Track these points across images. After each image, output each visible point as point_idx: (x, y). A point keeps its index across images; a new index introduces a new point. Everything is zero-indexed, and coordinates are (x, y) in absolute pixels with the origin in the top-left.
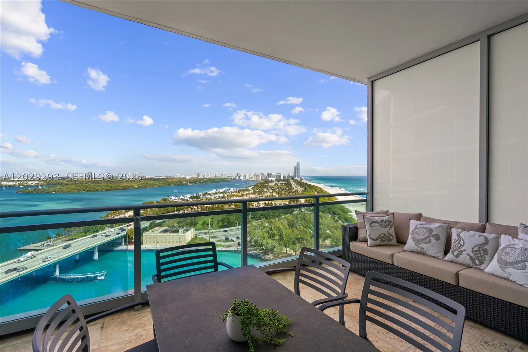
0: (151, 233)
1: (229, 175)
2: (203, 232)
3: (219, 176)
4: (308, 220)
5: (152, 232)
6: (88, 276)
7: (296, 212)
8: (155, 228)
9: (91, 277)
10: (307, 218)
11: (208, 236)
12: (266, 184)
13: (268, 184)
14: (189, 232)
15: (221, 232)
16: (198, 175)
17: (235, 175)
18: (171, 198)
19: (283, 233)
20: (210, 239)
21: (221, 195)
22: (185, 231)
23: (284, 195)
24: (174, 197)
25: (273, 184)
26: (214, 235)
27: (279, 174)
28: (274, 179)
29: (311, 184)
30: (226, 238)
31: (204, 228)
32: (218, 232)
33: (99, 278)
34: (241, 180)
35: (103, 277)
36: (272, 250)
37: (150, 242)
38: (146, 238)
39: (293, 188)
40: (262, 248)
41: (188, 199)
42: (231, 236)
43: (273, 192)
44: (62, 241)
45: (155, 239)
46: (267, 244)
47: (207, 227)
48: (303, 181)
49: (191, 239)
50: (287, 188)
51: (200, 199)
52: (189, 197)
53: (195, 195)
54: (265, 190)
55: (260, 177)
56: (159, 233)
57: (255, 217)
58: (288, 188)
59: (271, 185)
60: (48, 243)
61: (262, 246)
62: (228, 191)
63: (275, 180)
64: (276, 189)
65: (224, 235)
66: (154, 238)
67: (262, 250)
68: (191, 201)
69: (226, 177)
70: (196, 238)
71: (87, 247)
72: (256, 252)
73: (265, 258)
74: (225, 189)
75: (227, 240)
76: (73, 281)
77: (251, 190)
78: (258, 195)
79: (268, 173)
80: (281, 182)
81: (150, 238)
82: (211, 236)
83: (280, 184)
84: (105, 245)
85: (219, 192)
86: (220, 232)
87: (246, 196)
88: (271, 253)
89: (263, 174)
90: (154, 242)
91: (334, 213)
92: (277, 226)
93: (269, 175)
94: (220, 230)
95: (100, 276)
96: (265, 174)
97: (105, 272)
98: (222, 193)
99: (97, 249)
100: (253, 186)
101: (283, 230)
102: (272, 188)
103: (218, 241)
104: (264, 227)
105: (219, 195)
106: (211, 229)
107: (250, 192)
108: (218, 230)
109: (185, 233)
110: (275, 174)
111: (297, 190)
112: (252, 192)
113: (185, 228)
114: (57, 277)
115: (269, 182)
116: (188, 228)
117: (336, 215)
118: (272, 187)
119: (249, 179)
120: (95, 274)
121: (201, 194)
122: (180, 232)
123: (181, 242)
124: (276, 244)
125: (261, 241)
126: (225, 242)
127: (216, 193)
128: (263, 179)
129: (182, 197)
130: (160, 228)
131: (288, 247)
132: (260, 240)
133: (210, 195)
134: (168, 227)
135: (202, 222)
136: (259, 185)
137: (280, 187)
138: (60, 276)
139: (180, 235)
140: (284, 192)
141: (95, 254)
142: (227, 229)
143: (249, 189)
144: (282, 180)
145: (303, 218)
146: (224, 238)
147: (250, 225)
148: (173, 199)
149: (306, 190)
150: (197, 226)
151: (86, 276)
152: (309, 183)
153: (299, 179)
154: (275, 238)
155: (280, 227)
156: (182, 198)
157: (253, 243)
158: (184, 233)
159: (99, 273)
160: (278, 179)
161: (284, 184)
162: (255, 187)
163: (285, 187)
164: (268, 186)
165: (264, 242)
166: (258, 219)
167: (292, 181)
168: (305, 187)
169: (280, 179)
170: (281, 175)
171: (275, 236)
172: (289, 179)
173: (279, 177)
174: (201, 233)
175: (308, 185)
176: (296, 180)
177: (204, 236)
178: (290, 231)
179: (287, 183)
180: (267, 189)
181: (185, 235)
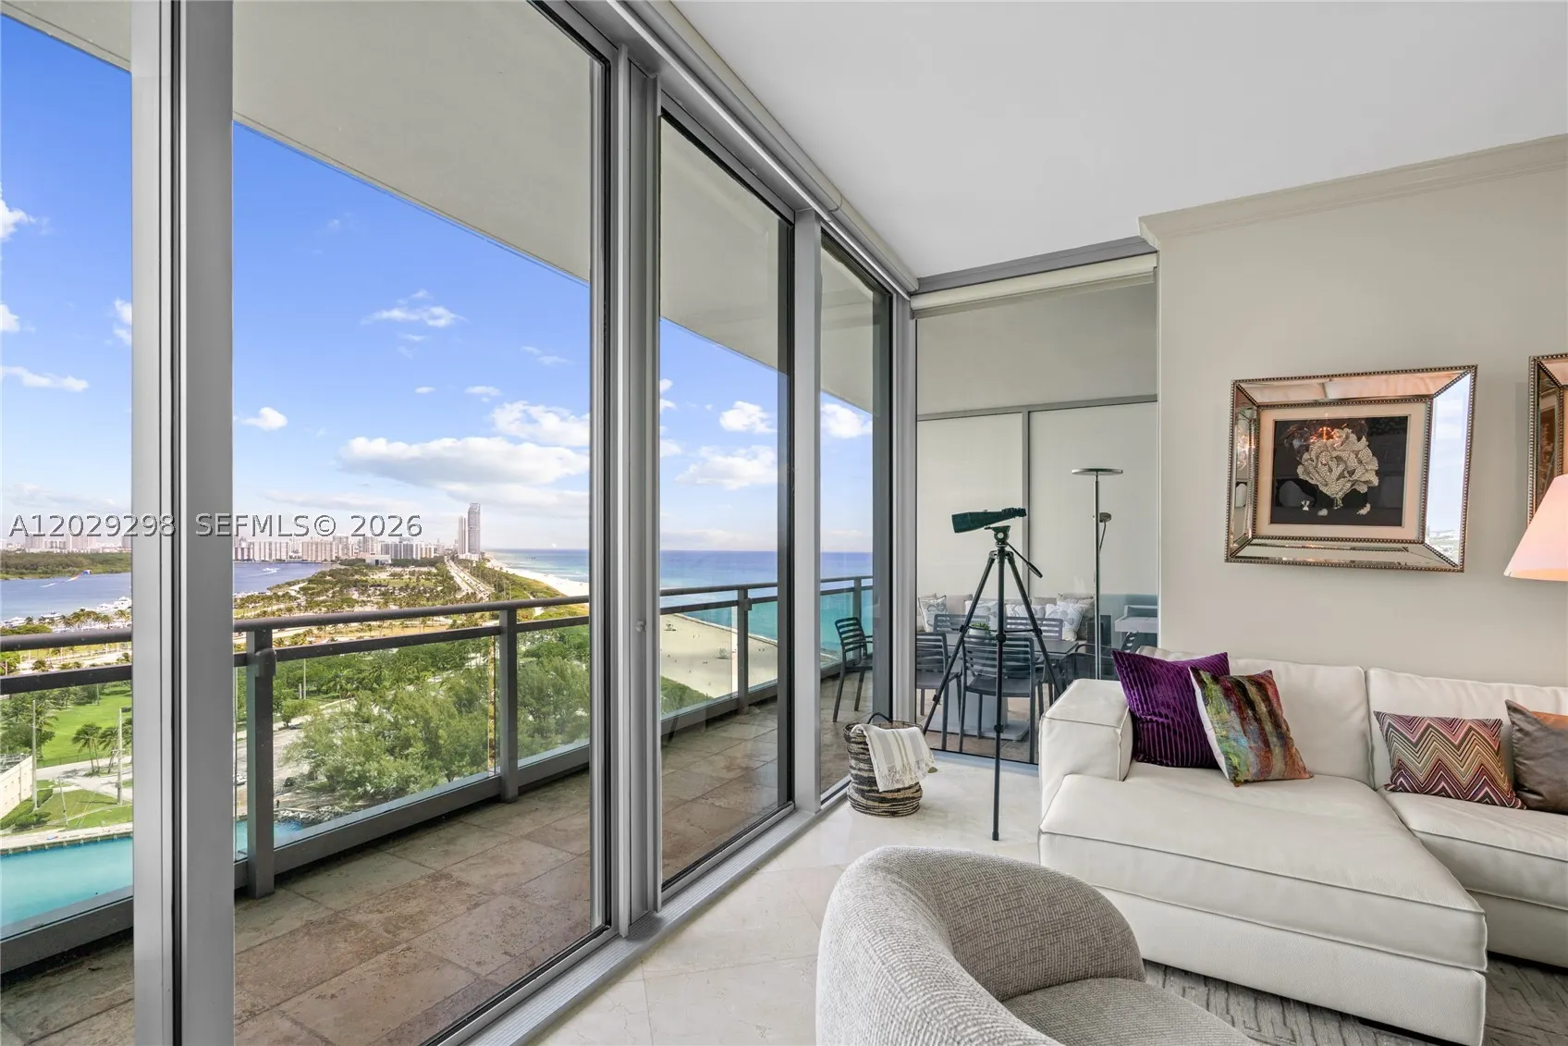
2: (82, 770)
7: (473, 663)
11: (115, 779)
12: (356, 577)
13: (366, 575)
19: (441, 731)
20: (124, 790)
25: (384, 575)
28: (387, 558)
29: (517, 572)
31: (87, 751)
34: (248, 560)
39: (459, 589)
43: (386, 603)
46: (381, 774)
47: (102, 747)
48: (488, 565)
49: (17, 803)
50: (436, 586)
54: (355, 595)
55: (331, 550)
57: (324, 688)
58: (439, 589)
59: (376, 577)
63: (390, 562)
64: (397, 592)
67: (360, 797)
70: (46, 796)
77: (296, 599)
80: (412, 568)
83: (412, 573)
92: (418, 711)
93: (366, 545)
96: (351, 540)
100: (303, 581)
101: (440, 720)
102: (383, 589)
104: (367, 721)
106: (125, 753)
107: (294, 604)
110: (389, 542)
111: (474, 594)
115: (369, 567)
118: (379, 586)
119: (284, 558)
121: (52, 619)
124: (412, 769)
125: (358, 768)
128: (344, 558)
131: (458, 772)
132: (355, 764)
135: (79, 727)
136: (328, 578)
137: (411, 585)
140: (428, 600)
144: (417, 561)
149: (504, 593)
150: (47, 750)
152: (511, 571)
153: (475, 558)
154: (411, 750)
155: (427, 712)
157: (324, 780)
160: (403, 560)
161: (425, 573)
162: (311, 586)
163: (430, 584)
164: (366, 581)
165: (369, 771)
166: (338, 697)
167: (452, 563)
168: (499, 585)
169: (409, 558)
170: (412, 545)
171: (411, 745)
172: (442, 557)
173: (406, 553)
174: (75, 772)
175: (507, 576)
176: (469, 561)
177: (94, 784)
178: (462, 723)
179: (434, 571)
180: (364, 592)
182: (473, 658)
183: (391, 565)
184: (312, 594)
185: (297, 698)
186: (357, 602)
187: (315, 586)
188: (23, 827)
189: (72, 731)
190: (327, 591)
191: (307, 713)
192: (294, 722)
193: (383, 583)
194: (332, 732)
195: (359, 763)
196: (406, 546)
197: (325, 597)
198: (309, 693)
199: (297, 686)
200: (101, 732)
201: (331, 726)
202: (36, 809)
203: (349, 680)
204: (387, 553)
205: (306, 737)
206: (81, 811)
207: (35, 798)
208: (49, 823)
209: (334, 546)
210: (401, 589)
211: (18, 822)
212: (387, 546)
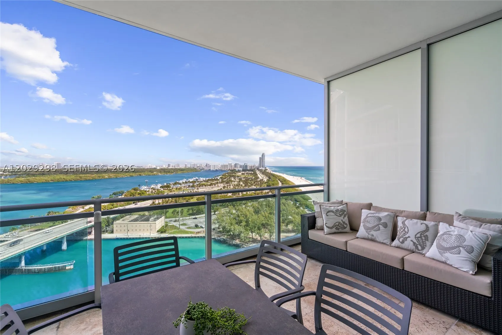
0: (122, 222)
1: (198, 166)
2: (173, 220)
3: (189, 166)
4: (272, 207)
5: (123, 220)
6: (56, 266)
8: (126, 217)
9: (59, 267)
10: (271, 205)
11: (178, 223)
12: (234, 174)
13: (236, 174)
14: (159, 220)
15: (191, 219)
16: (169, 165)
17: (204, 166)
18: (142, 188)
19: (249, 219)
20: (181, 226)
21: (191, 184)
22: (156, 219)
23: (250, 184)
24: (145, 187)
25: (240, 174)
26: (184, 223)
28: (241, 169)
29: (275, 173)
30: (195, 225)
31: (174, 216)
32: (188, 219)
33: (67, 268)
34: (210, 170)
35: (72, 267)
36: (239, 235)
37: (121, 230)
38: (117, 226)
39: (259, 178)
40: (229, 233)
41: (159, 188)
42: (200, 222)
43: (240, 182)
44: (28, 232)
45: (126, 228)
46: (234, 229)
47: (177, 215)
48: (267, 171)
49: (161, 226)
51: (170, 188)
52: (160, 186)
53: (165, 184)
54: (233, 179)
55: (228, 167)
56: (130, 221)
57: (224, 204)
58: (254, 178)
59: (238, 174)
60: (12, 234)
61: (230, 232)
62: (197, 180)
63: (242, 170)
65: (194, 222)
66: (125, 226)
67: (229, 235)
68: (162, 190)
69: (196, 167)
70: (166, 225)
71: (55, 237)
72: (224, 238)
73: (233, 243)
74: (195, 179)
75: (196, 227)
76: (39, 272)
77: (219, 180)
78: (226, 184)
79: (236, 164)
80: (247, 172)
81: (121, 226)
82: (181, 223)
83: (247, 173)
84: (75, 234)
85: (189, 181)
86: (189, 220)
87: (215, 185)
88: (238, 239)
89: (230, 164)
90: (125, 230)
91: (296, 200)
92: (244, 213)
94: (190, 217)
95: (68, 265)
96: (233, 164)
97: (74, 262)
98: (192, 182)
99: (65, 239)
101: (250, 216)
102: (239, 178)
103: (188, 228)
104: (232, 214)
105: (188, 184)
106: (181, 217)
107: (219, 181)
108: (188, 218)
109: (156, 221)
111: (262, 179)
112: (221, 181)
113: (156, 216)
114: (23, 268)
115: (236, 171)
116: (159, 216)
117: (298, 202)
118: (239, 177)
119: (217, 169)
120: (63, 264)
121: (171, 184)
122: (151, 220)
123: (152, 230)
124: (242, 230)
125: (229, 227)
126: (194, 228)
127: (186, 182)
128: (231, 169)
129: (152, 186)
130: (130, 217)
131: (254, 232)
132: (228, 226)
133: (180, 184)
134: (138, 216)
136: (227, 174)
137: (246, 177)
138: (25, 267)
139: (151, 223)
140: (250, 181)
141: (64, 244)
142: (197, 216)
143: (217, 178)
144: (249, 170)
145: (268, 205)
146: (194, 225)
147: (218, 212)
148: (144, 188)
149: (271, 179)
150: (168, 215)
151: (54, 266)
153: (264, 169)
154: (242, 224)
155: (246, 214)
156: (153, 188)
157: (221, 229)
158: (154, 221)
159: (68, 263)
160: (245, 169)
161: (250, 173)
162: (223, 177)
163: (251, 176)
164: (236, 175)
165: (232, 228)
166: (226, 207)
167: (257, 171)
168: (270, 177)
169: (246, 169)
170: (247, 166)
171: (242, 222)
172: (255, 169)
173: (246, 168)
174: (171, 220)
175: (272, 174)
176: (262, 170)
177: (175, 224)
178: (255, 217)
179: (253, 173)
180: (235, 178)
181: (156, 223)
183: (242, 171)
184: (223, 179)
185: (217, 206)
186: (233, 181)
188: (162, 232)
189: (172, 211)
190: (226, 178)
192: (216, 213)
193: (240, 176)
194: (223, 217)
196: (246, 166)
200: (177, 211)
201: (223, 215)
202: (164, 228)
204: (241, 168)
205: (217, 217)
206: (172, 230)
207: (164, 226)
208: (167, 232)
210: (244, 178)
211: (161, 231)
212: (241, 166)
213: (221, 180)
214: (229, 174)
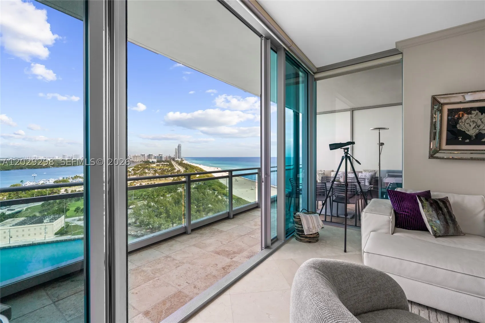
0: (1, 227)
2: (76, 219)
7: (179, 191)
8: (7, 221)
12: (147, 166)
13: (150, 165)
14: (58, 220)
16: (64, 156)
18: (27, 184)
19: (170, 210)
22: (52, 220)
24: (30, 183)
25: (154, 165)
27: (160, 156)
28: (155, 160)
29: (192, 164)
31: (77, 214)
36: (159, 228)
39: (175, 169)
40: (148, 227)
43: (155, 173)
45: (7, 234)
46: (154, 222)
47: (81, 213)
48: (184, 162)
49: (61, 228)
50: (169, 168)
52: (54, 181)
53: (61, 179)
54: (147, 171)
55: (140, 158)
56: (13, 226)
57: (138, 197)
58: (170, 169)
59: (152, 166)
61: (149, 225)
63: (156, 161)
64: (158, 170)
66: (5, 232)
67: (148, 229)
70: (68, 226)
72: (142, 232)
77: (131, 172)
78: (139, 176)
79: (149, 154)
80: (162, 163)
83: (162, 165)
89: (143, 155)
90: (5, 237)
91: (214, 190)
92: (164, 204)
93: (149, 156)
96: (145, 155)
100: (133, 167)
101: (170, 207)
102: (154, 169)
104: (150, 207)
109: (53, 222)
110: (156, 156)
111: (179, 171)
113: (52, 217)
115: (150, 163)
116: (57, 216)
117: (216, 191)
118: (153, 168)
121: (69, 178)
122: (45, 221)
123: (47, 233)
124: (163, 222)
125: (148, 220)
128: (144, 160)
129: (42, 182)
130: (14, 220)
131: (175, 223)
132: (147, 219)
134: (26, 218)
135: (76, 207)
136: (139, 166)
137: (162, 168)
139: (46, 225)
140: (167, 172)
144: (163, 161)
149: (188, 170)
150: (68, 214)
152: (190, 164)
153: (180, 160)
154: (162, 216)
155: (166, 205)
157: (138, 224)
158: (50, 222)
161: (166, 165)
162: (135, 168)
163: (167, 168)
164: (150, 167)
165: (151, 222)
166: (142, 200)
167: (173, 162)
168: (187, 168)
169: (161, 160)
170: (162, 157)
171: (162, 214)
172: (170, 160)
174: (75, 220)
175: (189, 165)
176: (178, 161)
177: (79, 223)
178: (176, 208)
179: (168, 164)
180: (149, 170)
181: (53, 224)
182: (179, 189)
183: (156, 162)
184: (135, 171)
185: (131, 200)
186: (147, 173)
187: (136, 168)
189: (74, 209)
190: (139, 170)
191: (134, 205)
192: (130, 207)
193: (154, 167)
194: (141, 210)
195: (148, 219)
197: (139, 172)
198: (134, 199)
199: (131, 197)
200: (81, 209)
201: (140, 208)
202: (65, 229)
203: (145, 195)
205: (134, 211)
206: (76, 231)
207: (65, 227)
208: (68, 234)
209: (141, 157)
210: (159, 169)
211: (61, 233)
212: (155, 157)
213: (133, 172)
214: (142, 166)
